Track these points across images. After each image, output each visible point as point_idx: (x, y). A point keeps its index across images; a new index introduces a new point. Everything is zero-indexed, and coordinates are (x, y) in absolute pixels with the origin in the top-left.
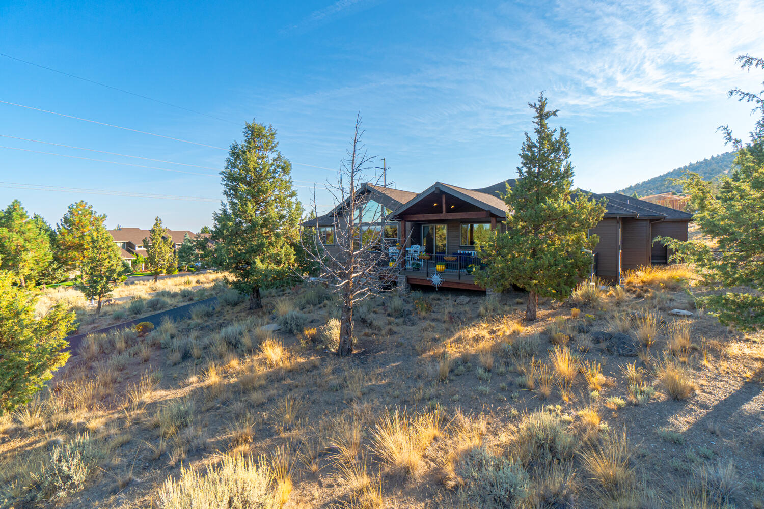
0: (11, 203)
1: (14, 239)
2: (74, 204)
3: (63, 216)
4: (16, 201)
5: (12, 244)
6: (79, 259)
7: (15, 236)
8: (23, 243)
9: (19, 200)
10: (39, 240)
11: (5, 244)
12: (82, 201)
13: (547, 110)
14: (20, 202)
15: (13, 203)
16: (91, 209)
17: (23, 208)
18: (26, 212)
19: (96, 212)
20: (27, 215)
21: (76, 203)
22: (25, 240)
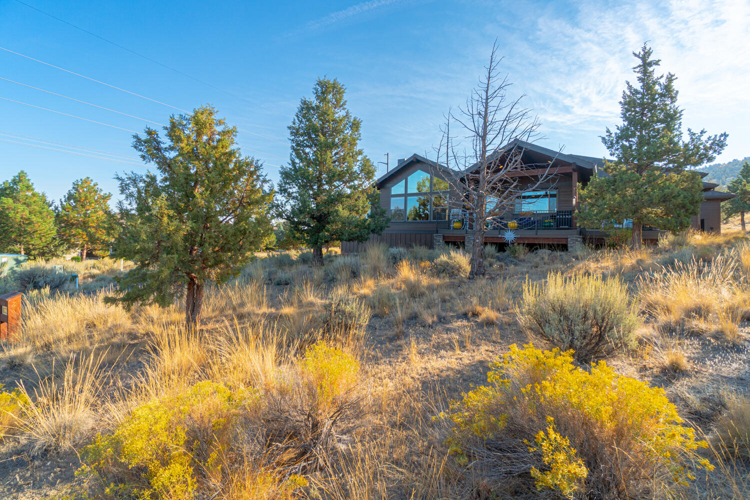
0: (17, 174)
1: (19, 210)
2: (79, 180)
3: (67, 192)
4: (22, 172)
5: (18, 215)
6: (82, 237)
7: (21, 207)
8: (28, 215)
9: (25, 172)
10: (44, 214)
11: (10, 215)
12: (88, 178)
13: (650, 59)
14: (26, 173)
15: (19, 174)
16: (96, 187)
17: (29, 180)
18: (32, 184)
19: (101, 190)
20: (33, 187)
21: (81, 180)
22: (30, 213)
